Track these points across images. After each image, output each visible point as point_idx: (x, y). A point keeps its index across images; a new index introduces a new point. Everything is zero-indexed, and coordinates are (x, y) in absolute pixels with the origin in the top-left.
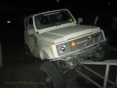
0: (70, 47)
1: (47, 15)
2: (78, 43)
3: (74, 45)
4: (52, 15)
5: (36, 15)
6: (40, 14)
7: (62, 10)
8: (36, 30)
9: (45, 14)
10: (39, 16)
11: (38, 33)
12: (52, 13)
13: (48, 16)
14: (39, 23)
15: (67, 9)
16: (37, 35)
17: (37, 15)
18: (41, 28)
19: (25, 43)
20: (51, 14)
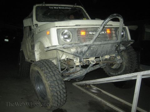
0: (78, 35)
1: (53, 8)
2: (91, 33)
3: (85, 34)
4: (61, 9)
5: (38, 5)
6: (44, 5)
7: (75, 6)
8: (35, 22)
9: (51, 6)
10: (42, 8)
11: (36, 25)
12: (61, 7)
13: (55, 9)
14: (41, 14)
15: (82, 6)
16: (35, 27)
17: (41, 5)
18: (43, 21)
19: (21, 50)
20: (59, 8)
